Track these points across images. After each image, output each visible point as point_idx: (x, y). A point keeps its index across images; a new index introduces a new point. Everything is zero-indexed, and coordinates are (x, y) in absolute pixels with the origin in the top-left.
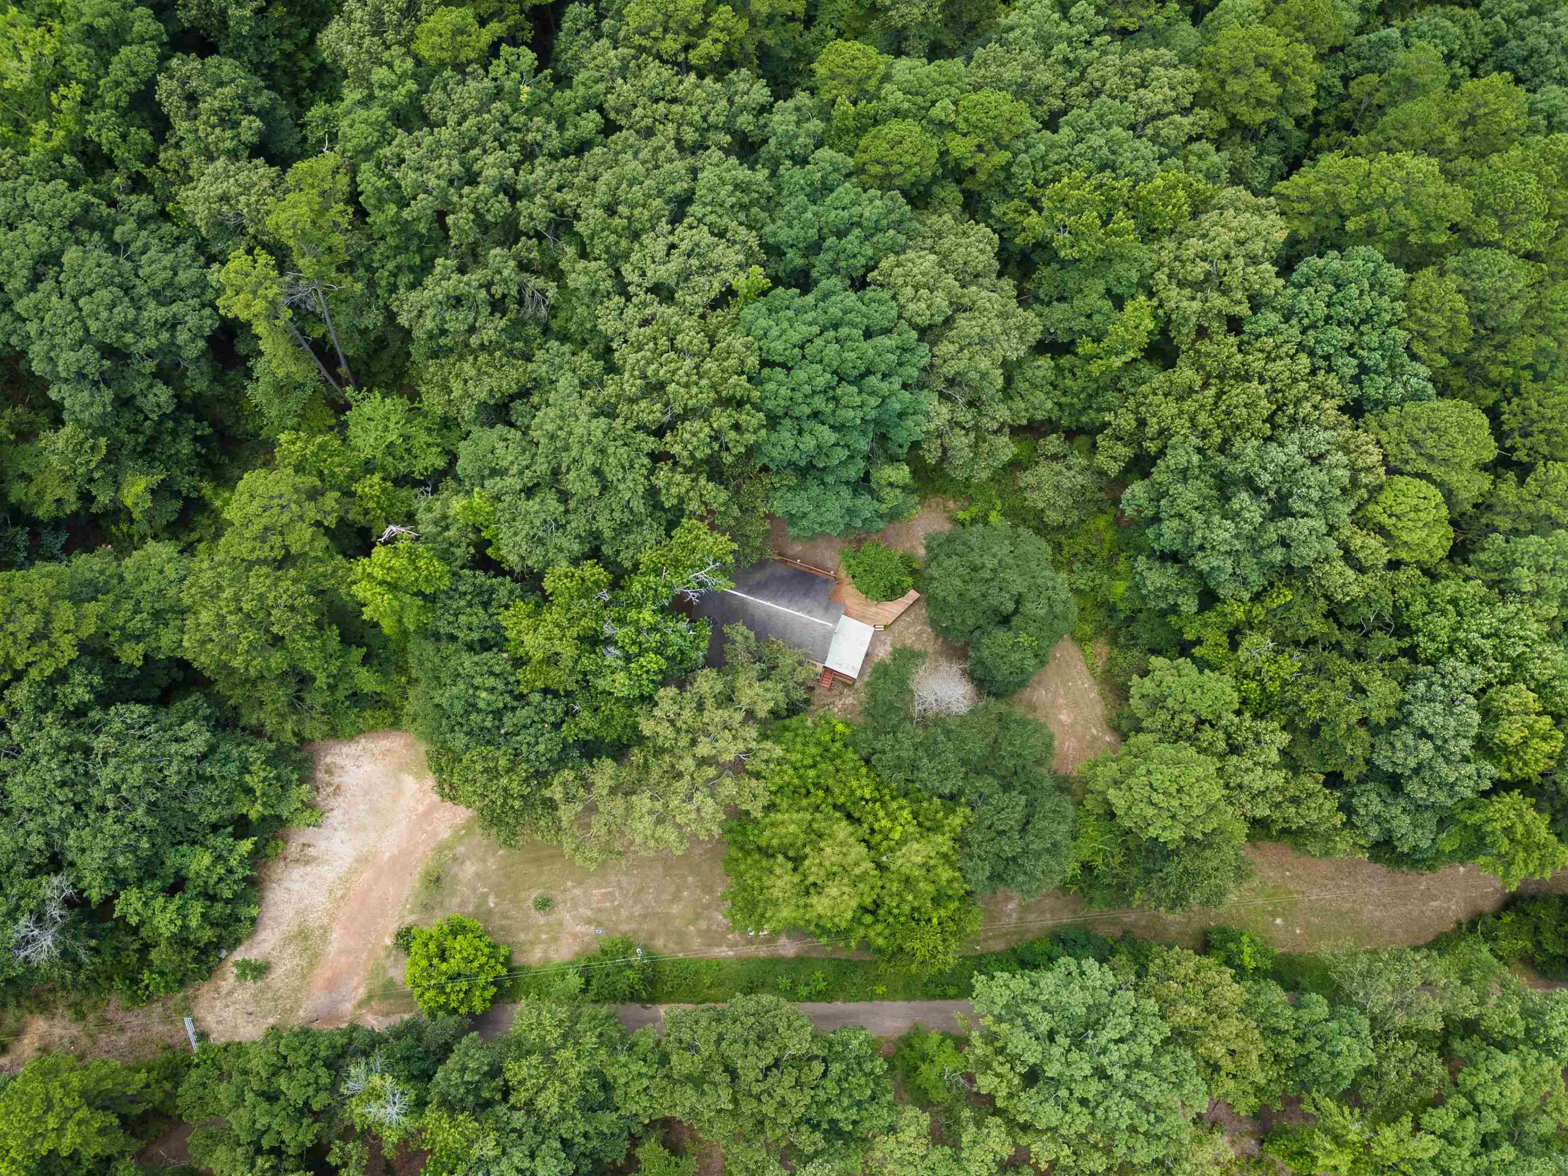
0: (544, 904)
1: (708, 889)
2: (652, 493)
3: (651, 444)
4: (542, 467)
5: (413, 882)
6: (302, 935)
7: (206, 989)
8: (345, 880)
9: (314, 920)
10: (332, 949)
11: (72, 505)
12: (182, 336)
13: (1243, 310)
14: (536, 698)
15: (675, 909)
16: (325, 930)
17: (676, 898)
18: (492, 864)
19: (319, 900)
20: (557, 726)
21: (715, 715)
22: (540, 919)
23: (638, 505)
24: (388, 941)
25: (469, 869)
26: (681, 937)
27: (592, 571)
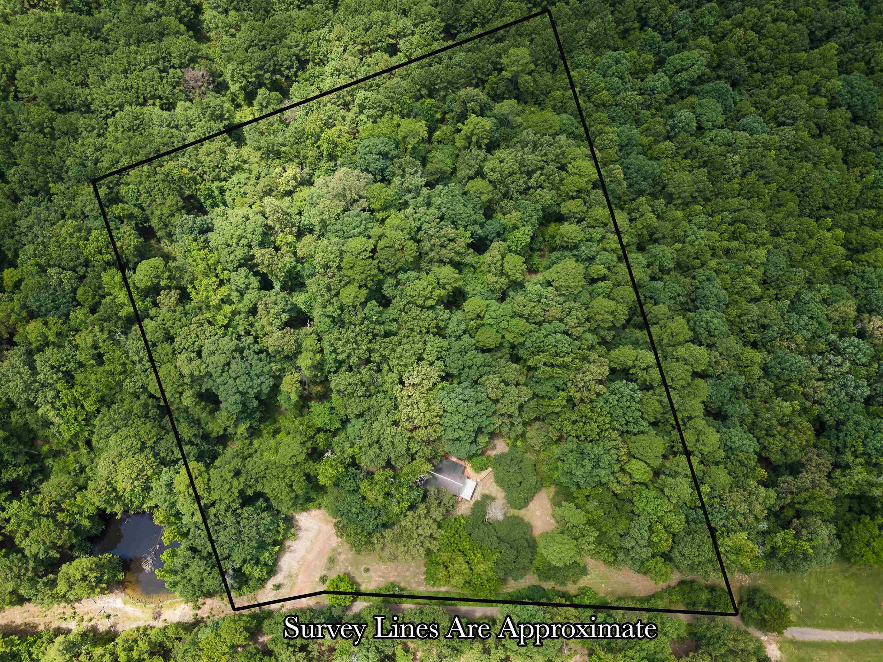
0: (367, 570)
1: (419, 568)
2: (408, 449)
3: (409, 434)
4: (375, 439)
5: (325, 560)
6: (290, 576)
7: (260, 591)
8: (303, 558)
9: (293, 571)
10: (299, 581)
11: (222, 432)
12: (264, 387)
13: (594, 397)
14: (369, 510)
15: (408, 574)
16: (297, 575)
17: (408, 570)
18: (350, 556)
19: (295, 566)
20: (376, 519)
21: (424, 521)
22: (365, 575)
23: (404, 452)
24: (317, 579)
25: (342, 557)
26: (409, 583)
27: (389, 472)
